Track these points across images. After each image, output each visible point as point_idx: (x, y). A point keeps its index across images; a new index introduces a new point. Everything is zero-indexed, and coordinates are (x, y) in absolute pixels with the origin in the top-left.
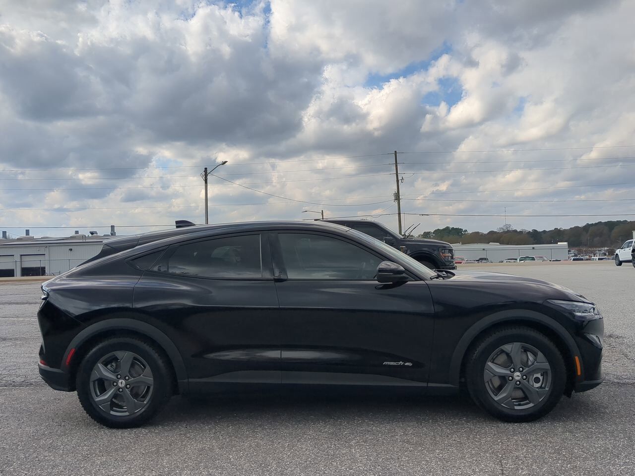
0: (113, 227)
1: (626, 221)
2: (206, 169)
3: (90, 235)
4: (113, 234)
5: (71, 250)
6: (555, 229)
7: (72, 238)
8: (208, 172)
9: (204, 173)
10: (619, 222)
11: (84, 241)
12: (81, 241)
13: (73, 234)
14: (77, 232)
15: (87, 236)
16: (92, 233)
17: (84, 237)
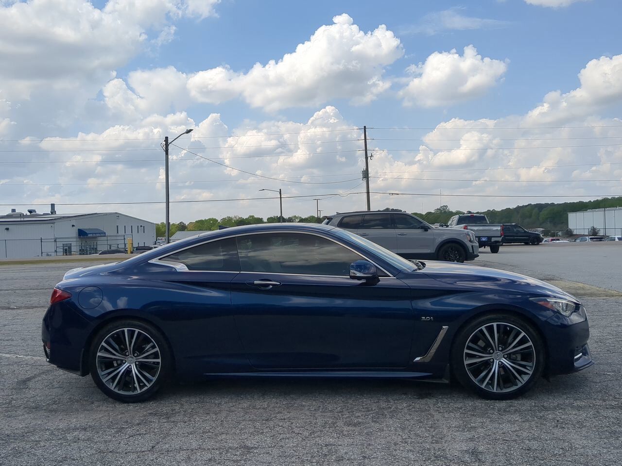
0: (53, 206)
1: (553, 203)
2: (167, 138)
3: (29, 214)
4: (53, 212)
5: (7, 229)
6: (488, 210)
7: (8, 216)
8: (169, 142)
9: (164, 143)
10: (547, 205)
11: (22, 219)
12: (19, 219)
13: (9, 212)
14: (14, 210)
15: (25, 214)
16: (30, 211)
17: (21, 215)
